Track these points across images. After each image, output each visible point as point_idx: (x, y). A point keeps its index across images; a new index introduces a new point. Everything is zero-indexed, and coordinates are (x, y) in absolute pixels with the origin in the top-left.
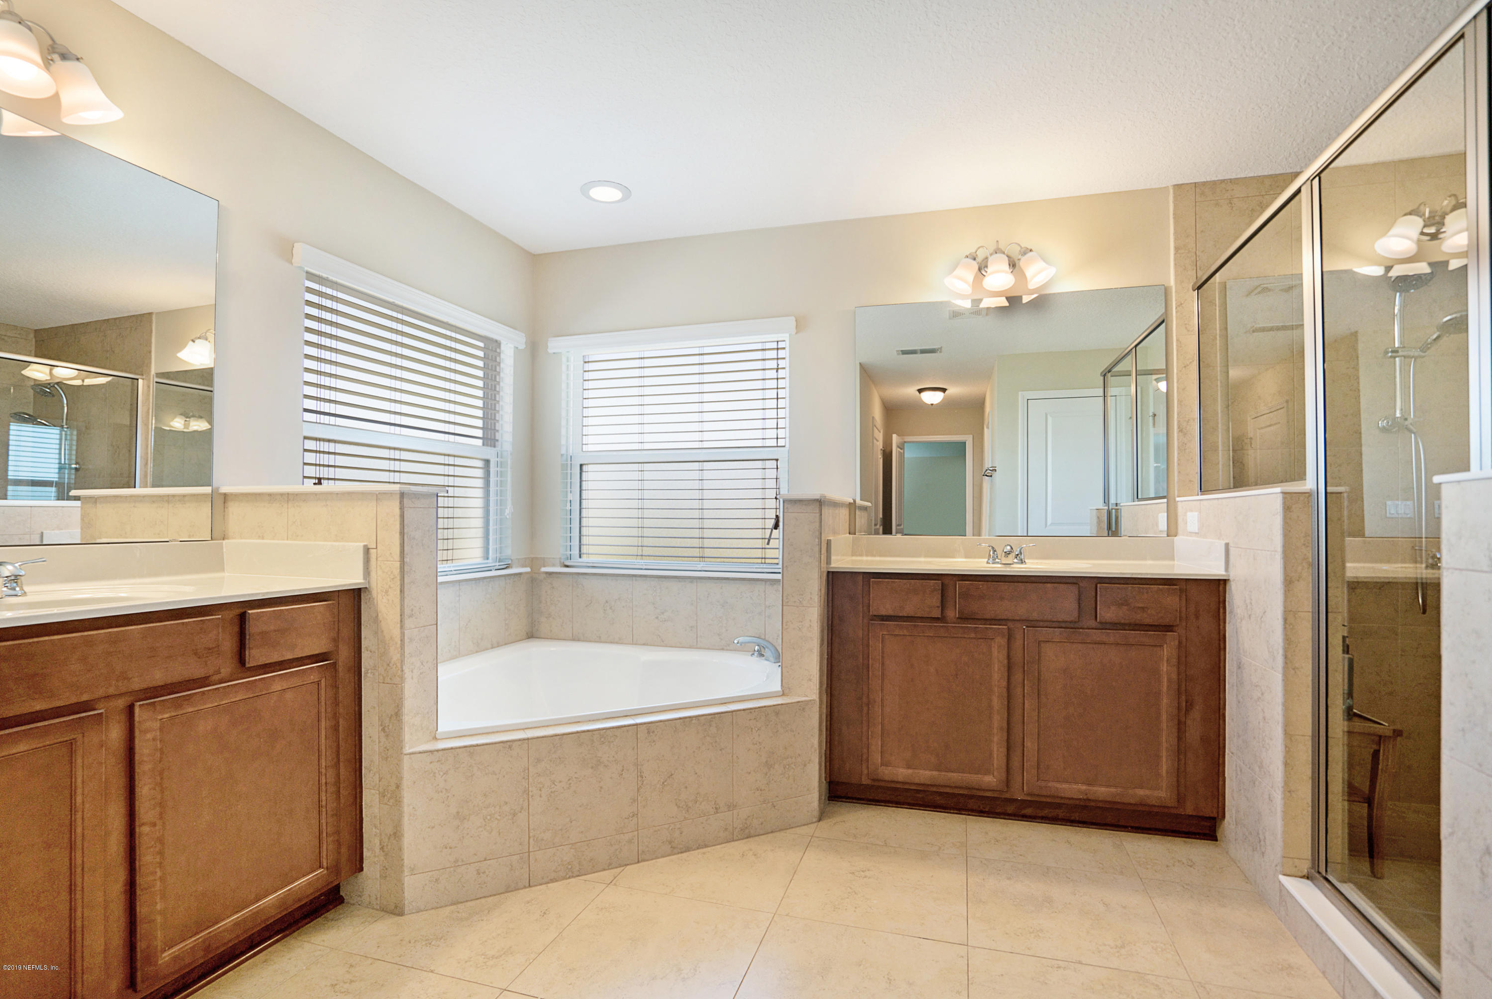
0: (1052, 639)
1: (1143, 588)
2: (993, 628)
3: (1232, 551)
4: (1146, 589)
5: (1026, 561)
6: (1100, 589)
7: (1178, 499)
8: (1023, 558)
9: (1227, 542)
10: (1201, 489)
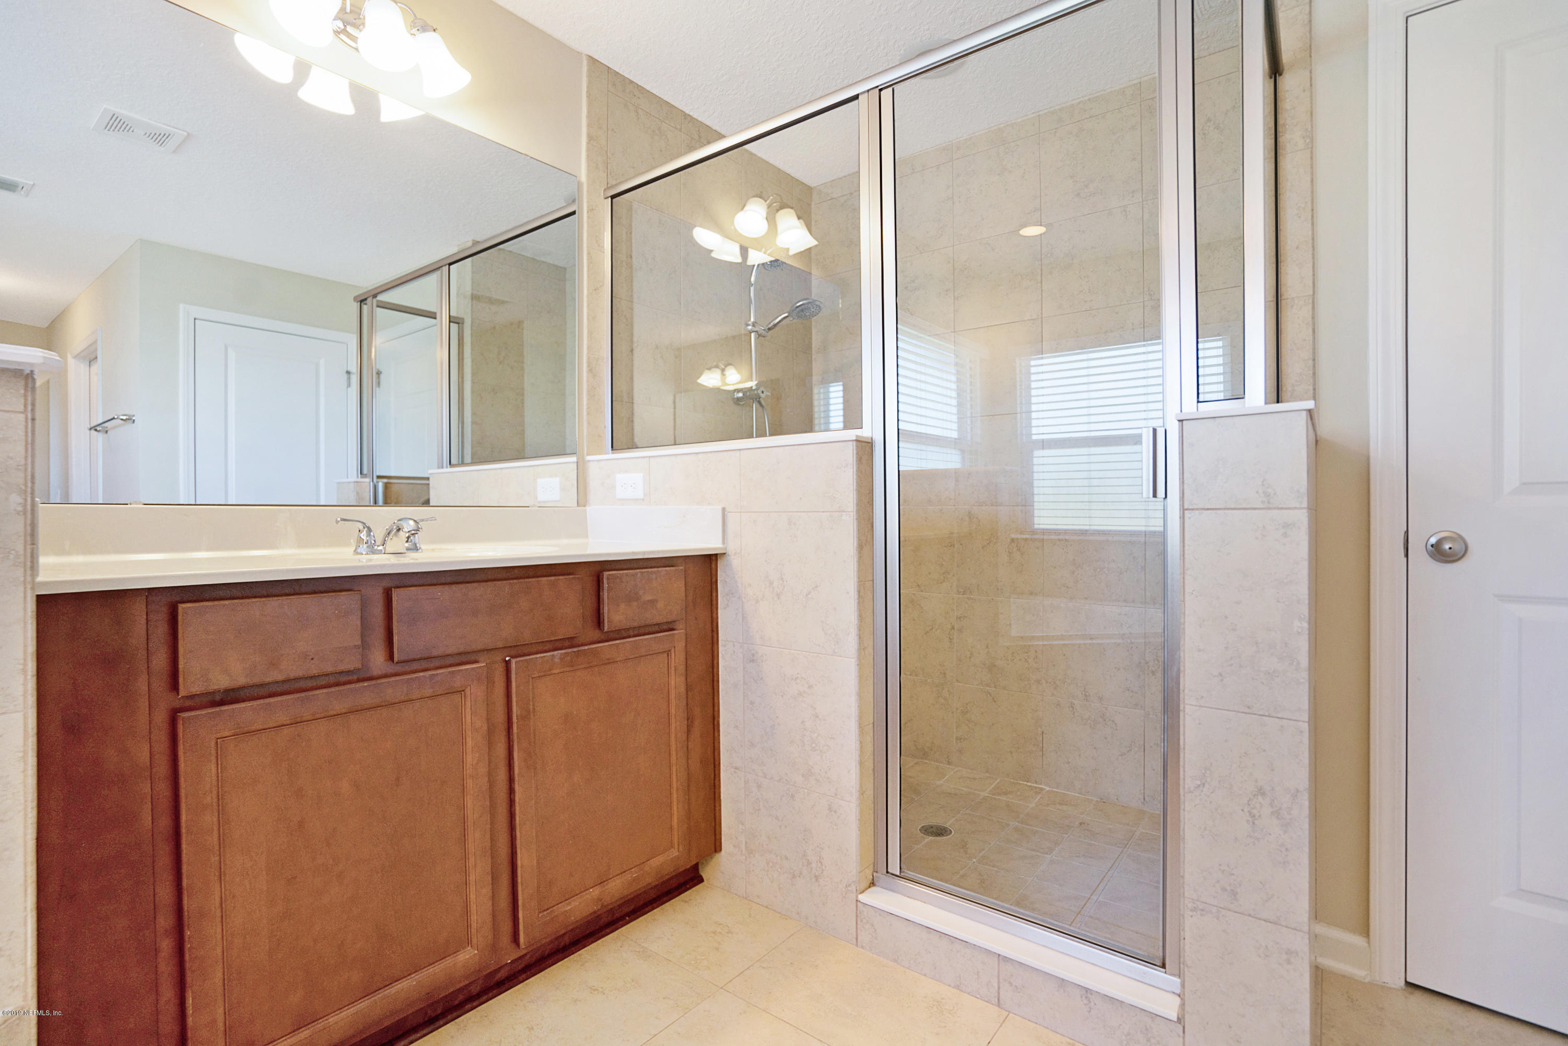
0: (550, 670)
1: (652, 573)
2: (462, 670)
3: (731, 518)
4: (655, 573)
5: (423, 547)
6: (608, 579)
7: (589, 458)
8: (417, 541)
9: (723, 506)
10: (612, 447)
